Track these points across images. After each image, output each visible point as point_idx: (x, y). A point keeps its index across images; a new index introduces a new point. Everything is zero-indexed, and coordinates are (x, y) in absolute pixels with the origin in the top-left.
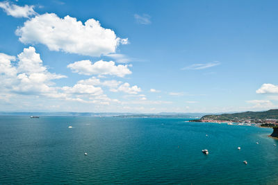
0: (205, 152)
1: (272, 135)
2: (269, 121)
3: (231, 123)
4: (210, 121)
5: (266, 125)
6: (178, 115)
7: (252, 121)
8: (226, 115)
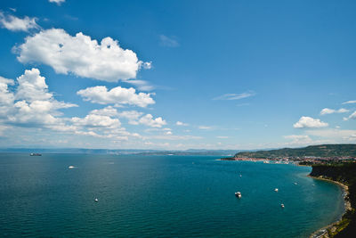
0: (237, 195)
1: (311, 175)
2: (308, 158)
3: (267, 162)
4: (245, 159)
5: (305, 163)
6: (209, 152)
7: (290, 159)
8: (261, 152)
